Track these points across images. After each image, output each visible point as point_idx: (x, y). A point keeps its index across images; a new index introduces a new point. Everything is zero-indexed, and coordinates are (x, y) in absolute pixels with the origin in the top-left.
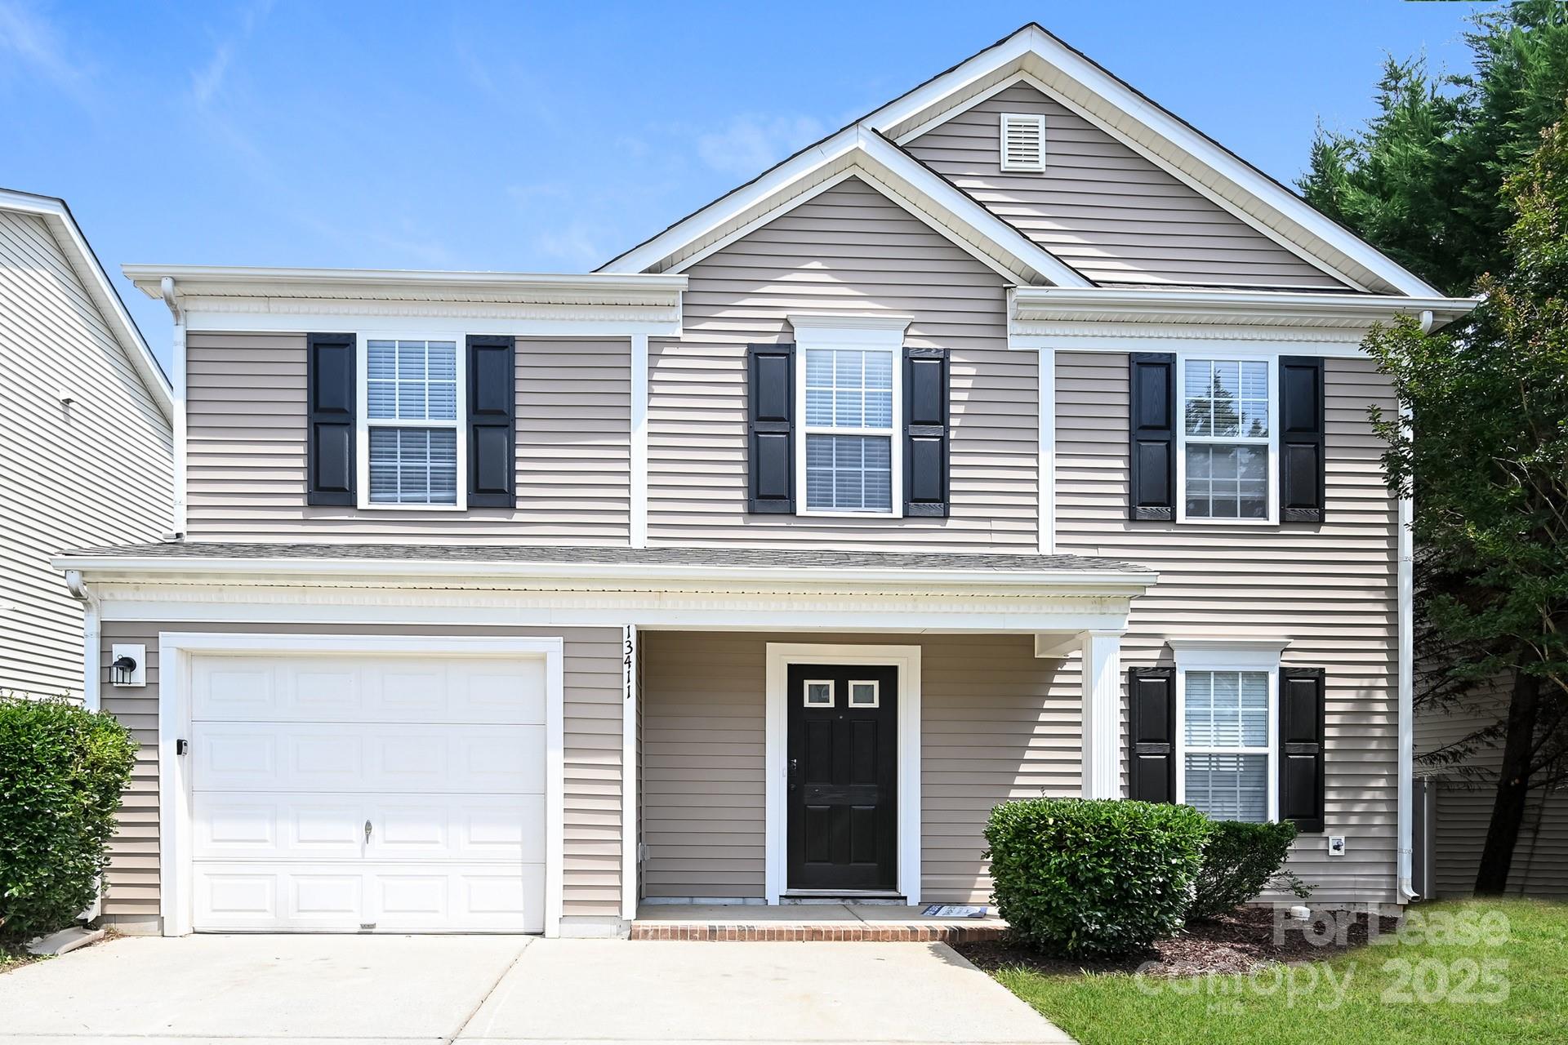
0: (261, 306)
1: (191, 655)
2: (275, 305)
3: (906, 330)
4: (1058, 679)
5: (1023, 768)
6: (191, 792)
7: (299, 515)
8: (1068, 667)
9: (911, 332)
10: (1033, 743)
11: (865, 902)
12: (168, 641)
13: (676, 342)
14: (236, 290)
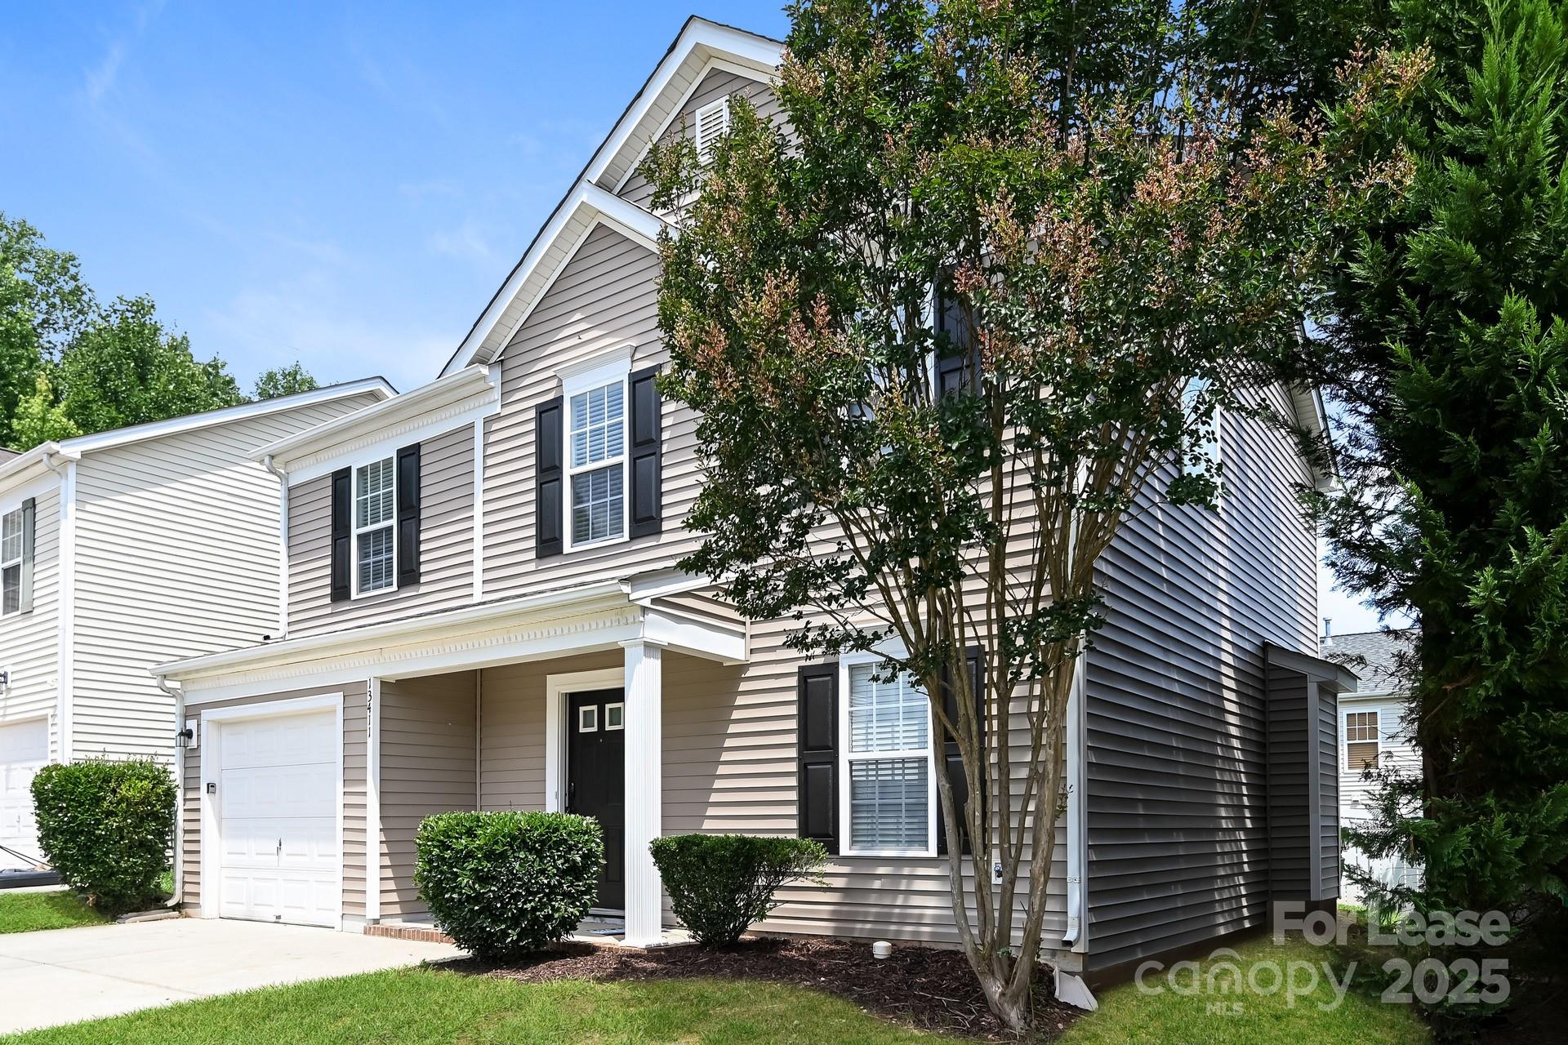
0: (311, 460)
1: (220, 724)
2: (321, 456)
3: (633, 356)
4: (743, 687)
5: (718, 784)
6: (220, 820)
7: (328, 610)
8: (751, 672)
9: (638, 356)
10: (725, 757)
11: (608, 920)
12: (206, 714)
13: (498, 418)
14: (299, 453)
